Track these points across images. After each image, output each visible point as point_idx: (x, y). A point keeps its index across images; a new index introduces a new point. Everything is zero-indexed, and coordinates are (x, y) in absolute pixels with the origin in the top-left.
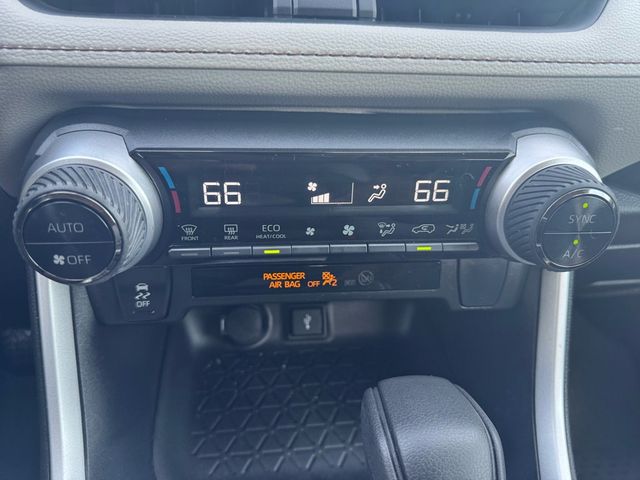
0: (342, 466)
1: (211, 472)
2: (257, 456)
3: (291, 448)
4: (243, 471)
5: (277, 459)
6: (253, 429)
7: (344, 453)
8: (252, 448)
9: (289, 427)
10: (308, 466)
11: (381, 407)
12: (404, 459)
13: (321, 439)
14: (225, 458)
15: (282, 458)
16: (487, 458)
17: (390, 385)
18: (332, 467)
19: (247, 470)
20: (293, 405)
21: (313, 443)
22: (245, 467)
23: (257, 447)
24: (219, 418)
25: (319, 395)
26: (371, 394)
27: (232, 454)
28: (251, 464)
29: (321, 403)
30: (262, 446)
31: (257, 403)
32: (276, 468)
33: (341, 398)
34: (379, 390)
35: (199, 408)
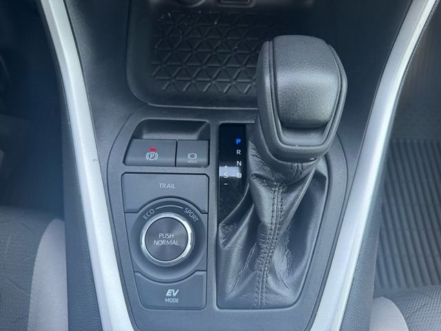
0: (246, 93)
1: (164, 88)
2: (194, 82)
3: (216, 78)
4: (184, 90)
5: (206, 85)
6: (192, 64)
7: (249, 86)
8: (190, 76)
9: (215, 65)
10: (225, 91)
11: (271, 55)
12: (279, 89)
13: (236, 75)
14: (173, 81)
15: (209, 84)
16: (335, 95)
17: (282, 40)
18: (241, 93)
19: (187, 89)
20: (219, 51)
21: (230, 77)
22: (186, 88)
23: (194, 76)
24: (169, 54)
25: (238, 46)
26: (267, 45)
27: (178, 78)
28: (189, 86)
29: (238, 52)
30: (197, 75)
31: (195, 47)
32: (205, 90)
33: (253, 49)
34: (273, 43)
35: (156, 47)
